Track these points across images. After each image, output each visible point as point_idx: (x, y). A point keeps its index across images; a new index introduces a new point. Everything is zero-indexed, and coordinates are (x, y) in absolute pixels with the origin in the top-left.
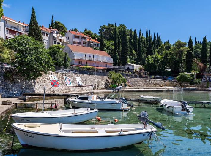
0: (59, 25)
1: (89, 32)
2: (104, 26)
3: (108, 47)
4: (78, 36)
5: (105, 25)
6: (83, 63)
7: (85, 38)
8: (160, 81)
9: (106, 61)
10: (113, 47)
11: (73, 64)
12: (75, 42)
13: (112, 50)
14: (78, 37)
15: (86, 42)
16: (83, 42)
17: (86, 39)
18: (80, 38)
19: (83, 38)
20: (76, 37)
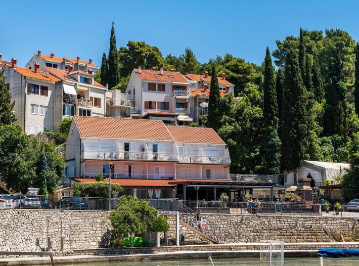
0: (142, 52)
1: (236, 66)
2: (287, 39)
3: (240, 112)
4: (159, 85)
5: (291, 38)
6: (120, 170)
7: (184, 88)
8: (340, 221)
9: (205, 160)
10: (258, 112)
11: (82, 175)
12: (150, 103)
13: (254, 120)
14: (162, 88)
15: (186, 99)
16: (177, 99)
17: (189, 90)
18: (168, 88)
19: (176, 87)
20: (152, 87)
